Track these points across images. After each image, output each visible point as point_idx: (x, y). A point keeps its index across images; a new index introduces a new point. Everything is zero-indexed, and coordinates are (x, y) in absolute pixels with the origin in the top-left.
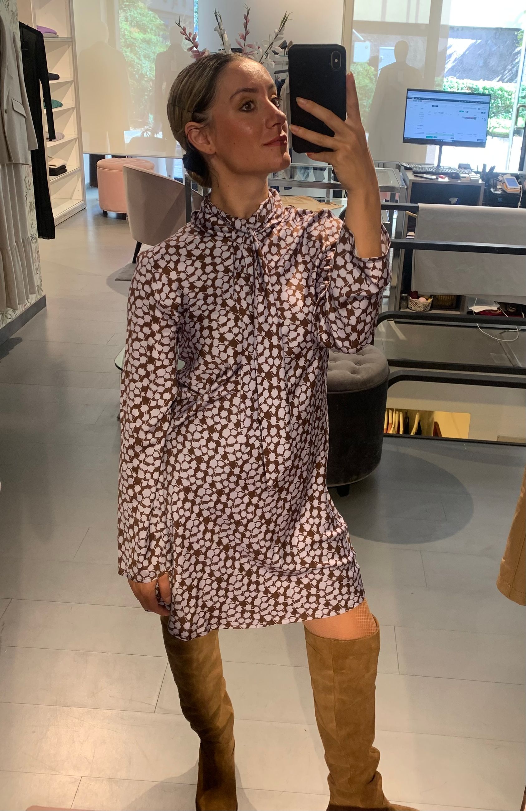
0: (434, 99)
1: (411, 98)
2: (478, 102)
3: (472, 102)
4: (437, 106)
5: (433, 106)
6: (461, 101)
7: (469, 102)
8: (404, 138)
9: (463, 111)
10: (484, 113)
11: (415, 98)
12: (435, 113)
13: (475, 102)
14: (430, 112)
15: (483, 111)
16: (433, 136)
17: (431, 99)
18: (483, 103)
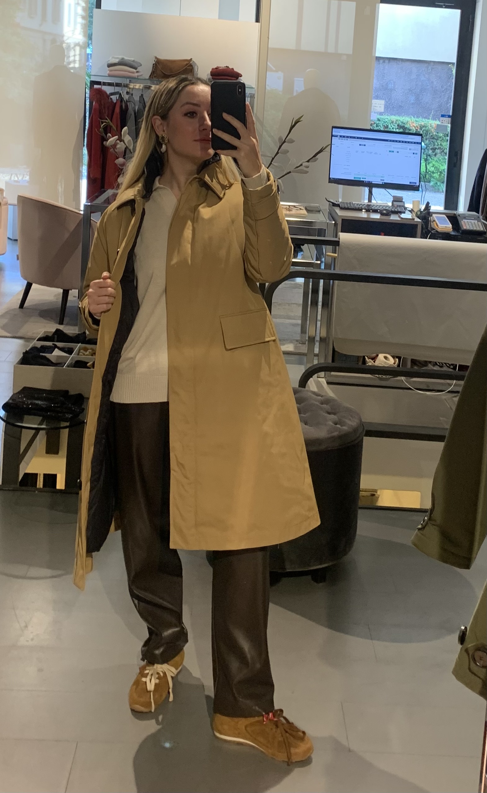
0: (361, 138)
1: (337, 136)
2: (409, 142)
3: (403, 142)
4: (365, 145)
5: (360, 145)
6: (391, 141)
7: (400, 142)
8: (330, 178)
9: (393, 152)
10: (416, 154)
11: (341, 136)
12: (363, 152)
13: (406, 142)
14: (357, 152)
15: (415, 152)
16: (361, 177)
17: (358, 138)
18: (415, 143)
